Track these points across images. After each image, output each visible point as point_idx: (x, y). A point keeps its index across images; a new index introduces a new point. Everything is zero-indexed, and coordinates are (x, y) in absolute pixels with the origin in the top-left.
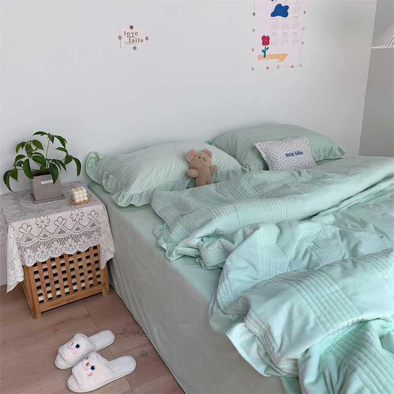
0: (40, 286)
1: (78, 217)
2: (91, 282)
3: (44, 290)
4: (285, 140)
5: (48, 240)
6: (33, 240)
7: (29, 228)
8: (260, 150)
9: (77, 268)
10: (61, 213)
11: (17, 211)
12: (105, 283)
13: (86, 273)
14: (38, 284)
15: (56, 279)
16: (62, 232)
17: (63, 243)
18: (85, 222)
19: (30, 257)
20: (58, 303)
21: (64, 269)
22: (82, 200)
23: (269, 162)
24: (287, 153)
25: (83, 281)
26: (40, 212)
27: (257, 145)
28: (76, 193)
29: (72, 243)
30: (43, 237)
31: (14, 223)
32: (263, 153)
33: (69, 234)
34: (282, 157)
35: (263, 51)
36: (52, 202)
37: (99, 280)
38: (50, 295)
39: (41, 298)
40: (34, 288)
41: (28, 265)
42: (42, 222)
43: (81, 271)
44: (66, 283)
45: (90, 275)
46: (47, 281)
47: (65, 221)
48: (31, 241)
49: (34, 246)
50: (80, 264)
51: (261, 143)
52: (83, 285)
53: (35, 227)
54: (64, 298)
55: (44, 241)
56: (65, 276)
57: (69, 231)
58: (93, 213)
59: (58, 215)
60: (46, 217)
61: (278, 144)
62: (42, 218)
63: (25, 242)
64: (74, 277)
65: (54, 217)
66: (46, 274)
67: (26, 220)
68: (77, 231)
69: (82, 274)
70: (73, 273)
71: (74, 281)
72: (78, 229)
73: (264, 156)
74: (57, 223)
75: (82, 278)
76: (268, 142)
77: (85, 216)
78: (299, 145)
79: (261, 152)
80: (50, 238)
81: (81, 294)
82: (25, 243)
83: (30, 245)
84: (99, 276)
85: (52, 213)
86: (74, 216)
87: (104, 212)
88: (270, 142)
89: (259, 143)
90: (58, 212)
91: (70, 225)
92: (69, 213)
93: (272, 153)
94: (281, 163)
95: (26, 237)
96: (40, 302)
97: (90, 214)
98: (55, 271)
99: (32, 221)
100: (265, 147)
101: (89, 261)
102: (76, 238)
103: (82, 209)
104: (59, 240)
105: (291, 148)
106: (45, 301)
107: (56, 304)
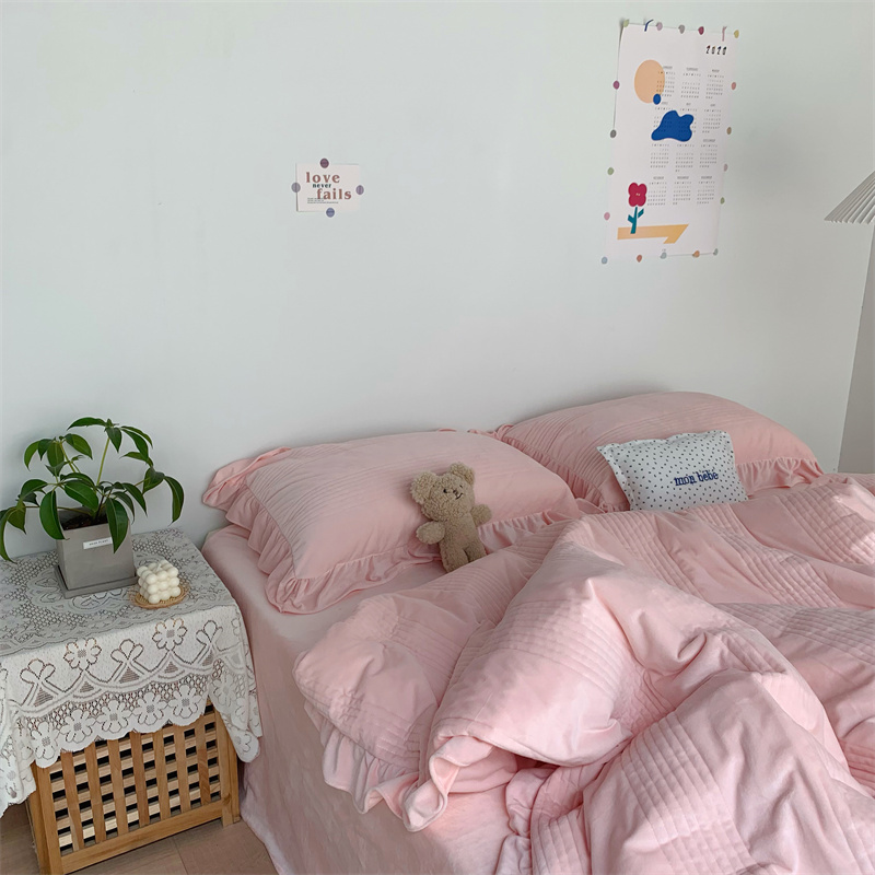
0: (66, 810)
1: (172, 639)
2: (195, 794)
3: (76, 818)
4: (674, 438)
5: (93, 698)
6: (56, 698)
7: (48, 671)
8: (611, 463)
9: (160, 762)
10: (129, 630)
11: (20, 620)
12: (229, 796)
13: (183, 773)
14: (61, 804)
15: (106, 789)
16: (131, 676)
17: (132, 704)
18: (190, 650)
19: (46, 742)
20: (110, 851)
21: (127, 764)
22: (166, 596)
23: (632, 494)
24: (678, 476)
25: (174, 793)
26: (78, 626)
27: (607, 452)
28: (152, 579)
29: (155, 703)
30: (83, 690)
31: (9, 658)
32: (620, 471)
33: (149, 681)
34: (665, 487)
35: (630, 219)
36: (109, 595)
37: (214, 787)
38: (89, 832)
39: (65, 840)
40: (49, 815)
41: (42, 764)
42: (82, 654)
43: (171, 768)
44: (132, 799)
45: (194, 777)
46: (84, 796)
47: (139, 649)
48: (50, 702)
49: (57, 714)
50: (169, 750)
51: (616, 445)
52: (175, 801)
53: (62, 666)
54: (125, 837)
55: (83, 700)
56: (130, 781)
57: (148, 674)
58: (210, 629)
59: (122, 635)
60: (91, 642)
61: (658, 451)
62: (81, 644)
63: (36, 705)
64: (152, 783)
65: (111, 640)
66: (82, 778)
67: (41, 651)
68: (169, 675)
69: (172, 776)
70: (150, 774)
71: (152, 792)
72: (171, 668)
73: (621, 478)
74: (118, 655)
75: (173, 785)
76: (634, 443)
77: (191, 637)
78: (708, 453)
79: (616, 469)
80: (100, 694)
81: (170, 825)
82: (34, 708)
83: (46, 712)
84: (215, 779)
85: (107, 630)
86: (163, 637)
87: (236, 623)
88: (639, 442)
89: (609, 446)
90: (124, 626)
91: (151, 658)
92: (150, 628)
93: (640, 474)
94: (662, 502)
95: (38, 691)
96: (63, 849)
97: (204, 631)
98: (104, 771)
99: (55, 654)
100: (626, 458)
101: (191, 743)
102: (165, 691)
103: (183, 617)
104: (121, 698)
105: (690, 461)
106: (75, 847)
107: (103, 853)
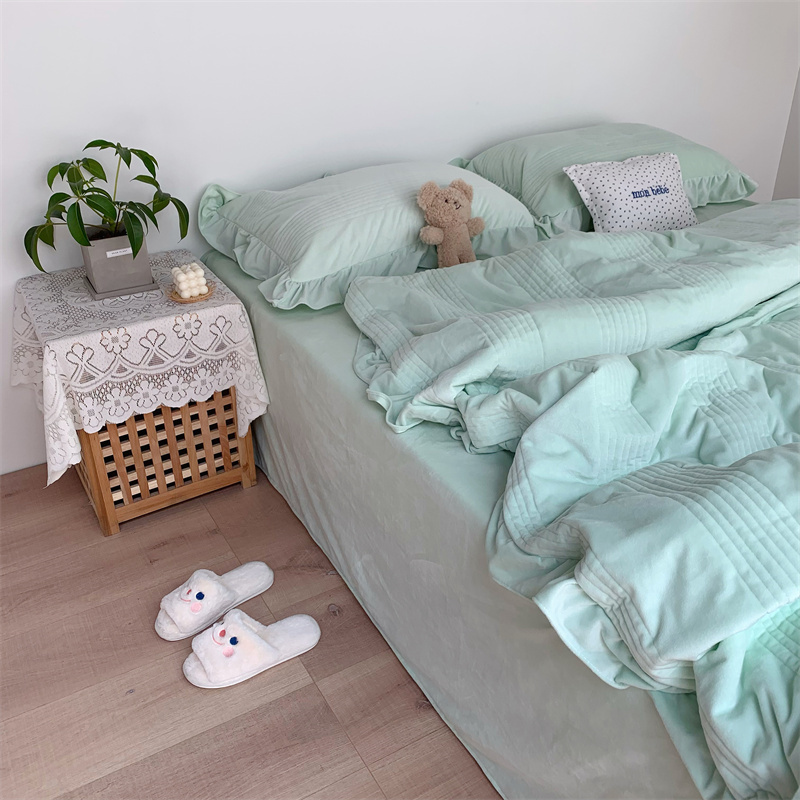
0: (115, 472)
1: (190, 330)
2: (219, 462)
3: (124, 479)
4: (629, 160)
5: (128, 378)
6: (98, 378)
7: (88, 354)
8: (575, 182)
9: (189, 435)
10: (153, 322)
11: (60, 316)
12: (247, 465)
13: (208, 445)
14: (111, 467)
15: (147, 456)
16: (156, 361)
17: (159, 384)
18: (205, 340)
19: (92, 413)
20: (153, 505)
21: (162, 436)
22: (196, 293)
23: (595, 209)
24: (635, 190)
25: (202, 461)
26: (108, 320)
27: (571, 172)
28: (182, 277)
29: (178, 385)
30: (119, 371)
31: (56, 342)
32: (583, 189)
33: (172, 366)
34: (624, 200)
36: (132, 297)
37: (234, 457)
38: (136, 490)
39: (118, 496)
40: (102, 476)
41: (90, 430)
42: (115, 340)
43: (198, 440)
44: (168, 465)
45: (217, 449)
46: (129, 461)
47: (162, 338)
48: (93, 381)
49: (100, 392)
50: (196, 426)
51: (579, 166)
52: (203, 468)
53: (99, 350)
54: (165, 494)
55: (119, 380)
56: (165, 450)
57: (171, 359)
58: (220, 323)
59: (148, 325)
60: (122, 331)
61: (616, 170)
62: (114, 332)
63: (81, 382)
64: (183, 452)
65: (138, 329)
66: (126, 447)
67: (81, 337)
68: (189, 360)
69: (200, 447)
70: (181, 445)
71: (184, 460)
72: (190, 355)
73: (585, 195)
74: (145, 342)
75: (201, 454)
76: (594, 164)
77: (205, 328)
78: (660, 171)
79: (579, 186)
80: (133, 375)
81: (200, 487)
82: (79, 385)
83: (90, 389)
84: (234, 450)
85: (134, 321)
86: (182, 328)
87: (243, 319)
88: (599, 163)
89: (573, 167)
90: (147, 319)
91: (173, 346)
92: (170, 321)
93: (602, 190)
94: (621, 212)
95: (82, 372)
96: (116, 503)
97: (215, 324)
98: (144, 441)
99: (93, 339)
100: (588, 177)
101: (213, 420)
102: (187, 374)
103: (197, 312)
104: (151, 379)
105: (645, 178)
106: (126, 501)
107: (149, 507)
